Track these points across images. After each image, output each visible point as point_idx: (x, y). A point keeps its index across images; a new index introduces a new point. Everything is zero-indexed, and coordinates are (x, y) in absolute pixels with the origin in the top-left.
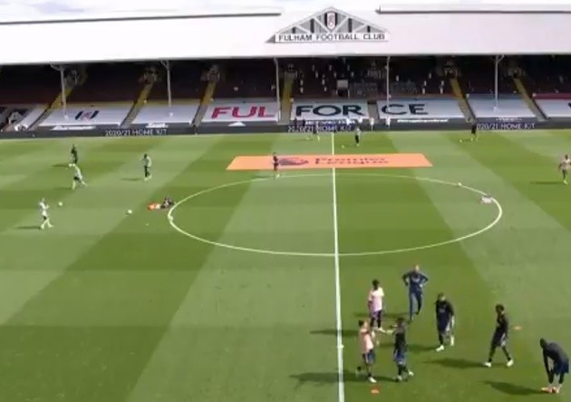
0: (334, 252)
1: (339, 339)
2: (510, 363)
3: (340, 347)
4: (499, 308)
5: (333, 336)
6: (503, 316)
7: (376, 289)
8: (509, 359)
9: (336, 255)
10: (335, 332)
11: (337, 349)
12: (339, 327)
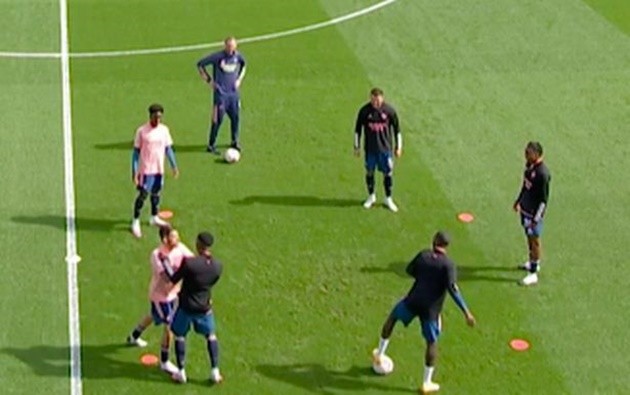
0: (59, 51)
1: (71, 237)
3: (73, 259)
4: (534, 149)
6: (538, 166)
7: (154, 125)
8: (533, 269)
9: (65, 55)
10: (61, 222)
11: (66, 263)
12: (70, 212)
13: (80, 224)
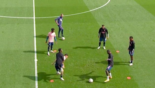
0: (33, 17)
2: (131, 64)
3: (36, 60)
5: (33, 53)
8: (132, 62)
9: (34, 18)
10: (34, 52)
11: (34, 61)
12: (35, 50)
13: (38, 52)
